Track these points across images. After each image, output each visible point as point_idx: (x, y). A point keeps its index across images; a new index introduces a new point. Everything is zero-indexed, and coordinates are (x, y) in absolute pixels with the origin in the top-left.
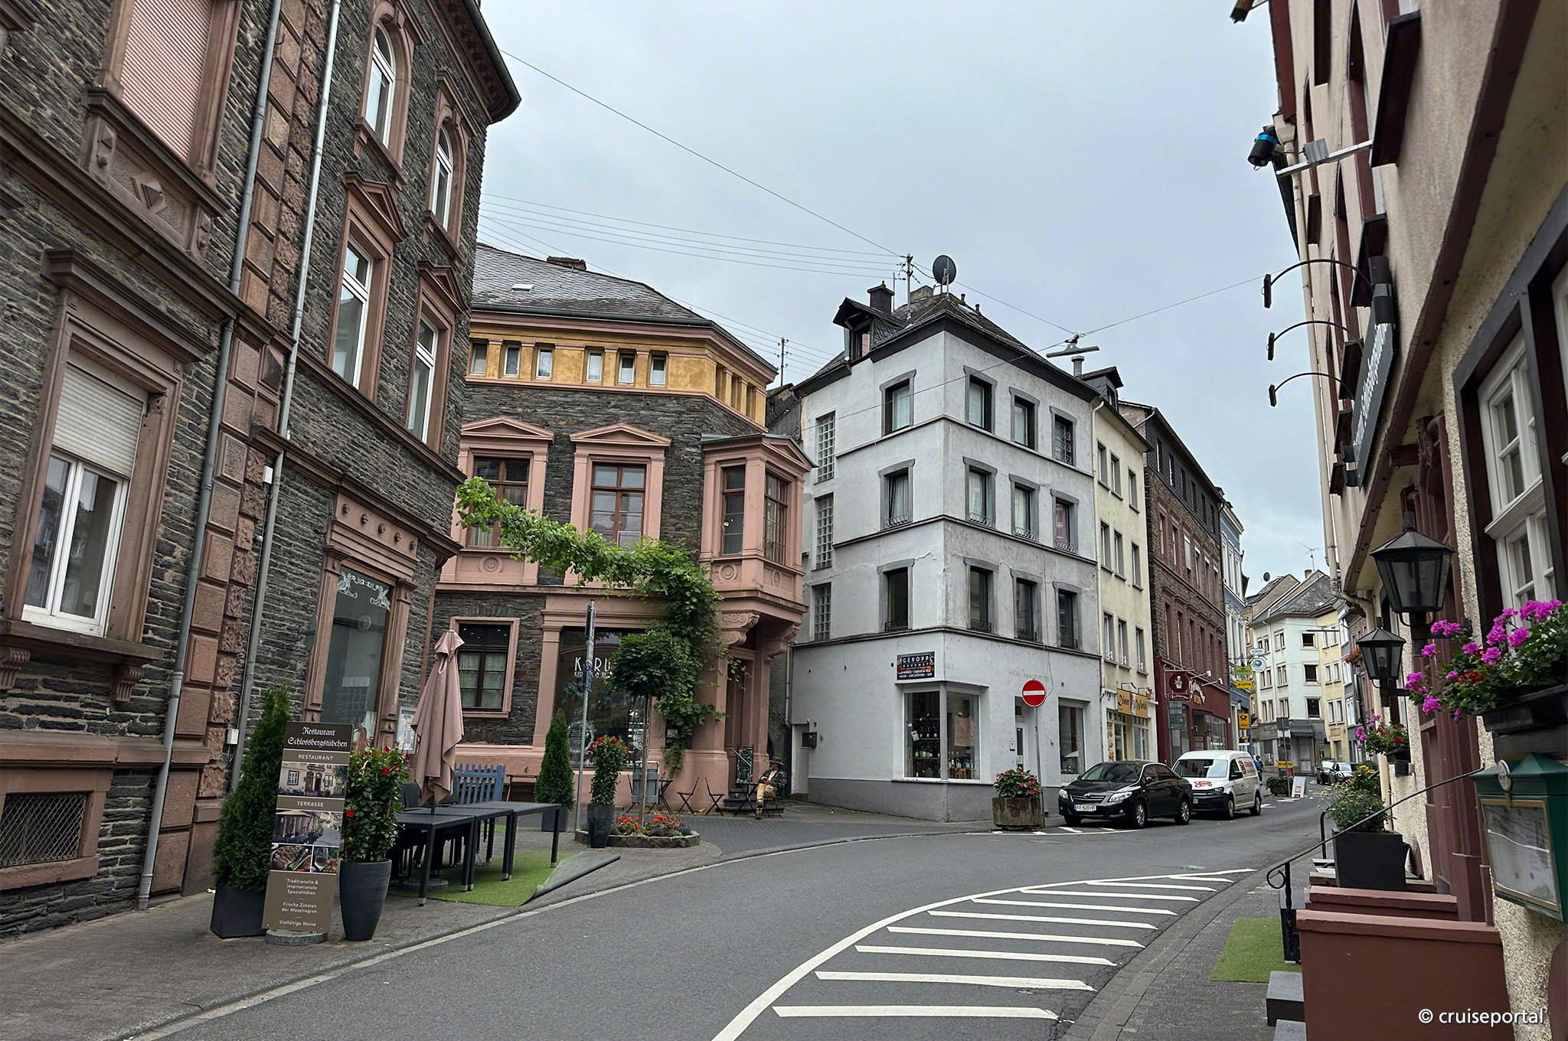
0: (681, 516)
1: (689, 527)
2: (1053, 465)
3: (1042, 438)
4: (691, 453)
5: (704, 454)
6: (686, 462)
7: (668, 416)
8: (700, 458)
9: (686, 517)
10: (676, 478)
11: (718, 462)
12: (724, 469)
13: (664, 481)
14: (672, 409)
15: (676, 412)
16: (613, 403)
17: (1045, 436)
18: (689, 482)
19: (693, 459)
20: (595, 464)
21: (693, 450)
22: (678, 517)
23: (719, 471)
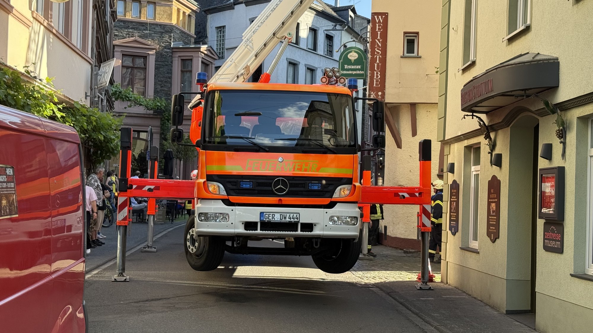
0: (163, 81)
1: (167, 86)
2: (324, 58)
3: (320, 45)
4: (167, 52)
5: (173, 52)
6: (165, 56)
7: (156, 34)
8: (171, 54)
9: (165, 82)
10: (161, 63)
11: (180, 56)
12: (182, 59)
13: (155, 64)
14: (158, 31)
15: (160, 32)
16: (131, 27)
17: (321, 44)
18: (166, 65)
19: (168, 55)
20: (123, 55)
21: (168, 50)
22: (162, 81)
23: (180, 60)
